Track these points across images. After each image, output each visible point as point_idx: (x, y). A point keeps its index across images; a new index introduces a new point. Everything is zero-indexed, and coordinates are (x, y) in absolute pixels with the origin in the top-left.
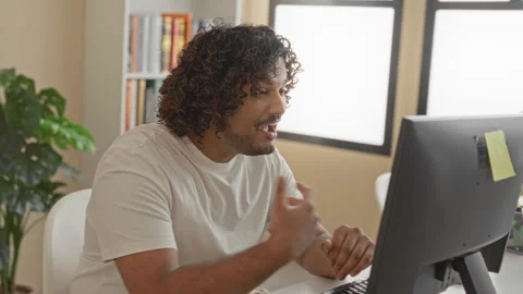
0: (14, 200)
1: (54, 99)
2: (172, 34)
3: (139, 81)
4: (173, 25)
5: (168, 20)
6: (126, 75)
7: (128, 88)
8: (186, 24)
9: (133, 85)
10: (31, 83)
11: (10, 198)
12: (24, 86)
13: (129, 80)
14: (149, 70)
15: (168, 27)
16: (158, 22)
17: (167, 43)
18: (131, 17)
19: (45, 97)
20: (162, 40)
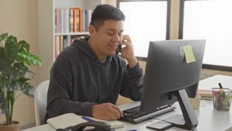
0: (9, 86)
1: (25, 45)
2: (74, 16)
3: (60, 36)
4: (74, 12)
5: (72, 10)
6: (54, 34)
7: (56, 40)
8: (79, 12)
9: (58, 38)
10: (15, 39)
11: (7, 85)
12: (13, 40)
13: (56, 36)
14: (64, 32)
15: (72, 13)
16: (68, 12)
17: (72, 20)
18: (56, 10)
19: (21, 44)
20: (70, 19)
